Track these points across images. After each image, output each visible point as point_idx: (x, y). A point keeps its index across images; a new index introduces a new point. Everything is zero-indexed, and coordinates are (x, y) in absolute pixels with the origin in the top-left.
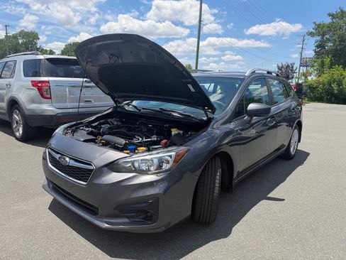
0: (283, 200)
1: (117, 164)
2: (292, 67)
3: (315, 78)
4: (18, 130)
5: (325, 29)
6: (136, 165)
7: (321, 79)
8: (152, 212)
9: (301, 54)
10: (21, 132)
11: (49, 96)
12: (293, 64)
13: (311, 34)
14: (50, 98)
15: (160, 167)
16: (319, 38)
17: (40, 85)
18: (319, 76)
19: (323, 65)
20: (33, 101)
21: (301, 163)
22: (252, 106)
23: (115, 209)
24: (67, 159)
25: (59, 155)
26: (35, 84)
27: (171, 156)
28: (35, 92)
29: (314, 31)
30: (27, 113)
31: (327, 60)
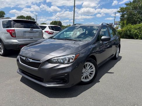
0: (113, 73)
1: (51, 60)
2: (112, 25)
3: (121, 29)
4: (1, 51)
5: (124, 9)
6: (59, 61)
7: (123, 29)
8: (66, 79)
9: (115, 20)
10: (2, 52)
11: (15, 36)
12: (112, 23)
13: (119, 12)
14: (15, 37)
15: (69, 61)
16: (122, 13)
17: (10, 31)
18: (123, 28)
19: (123, 24)
20: (8, 38)
21: (119, 60)
22: (103, 37)
23: (51, 79)
24: (29, 59)
25: (25, 58)
26: (8, 31)
27: (73, 57)
28: (9, 34)
29: (120, 10)
30: (5, 44)
31: (125, 22)
